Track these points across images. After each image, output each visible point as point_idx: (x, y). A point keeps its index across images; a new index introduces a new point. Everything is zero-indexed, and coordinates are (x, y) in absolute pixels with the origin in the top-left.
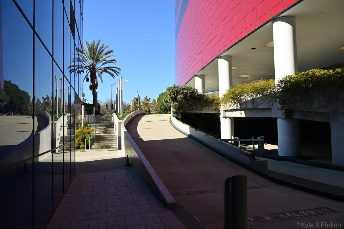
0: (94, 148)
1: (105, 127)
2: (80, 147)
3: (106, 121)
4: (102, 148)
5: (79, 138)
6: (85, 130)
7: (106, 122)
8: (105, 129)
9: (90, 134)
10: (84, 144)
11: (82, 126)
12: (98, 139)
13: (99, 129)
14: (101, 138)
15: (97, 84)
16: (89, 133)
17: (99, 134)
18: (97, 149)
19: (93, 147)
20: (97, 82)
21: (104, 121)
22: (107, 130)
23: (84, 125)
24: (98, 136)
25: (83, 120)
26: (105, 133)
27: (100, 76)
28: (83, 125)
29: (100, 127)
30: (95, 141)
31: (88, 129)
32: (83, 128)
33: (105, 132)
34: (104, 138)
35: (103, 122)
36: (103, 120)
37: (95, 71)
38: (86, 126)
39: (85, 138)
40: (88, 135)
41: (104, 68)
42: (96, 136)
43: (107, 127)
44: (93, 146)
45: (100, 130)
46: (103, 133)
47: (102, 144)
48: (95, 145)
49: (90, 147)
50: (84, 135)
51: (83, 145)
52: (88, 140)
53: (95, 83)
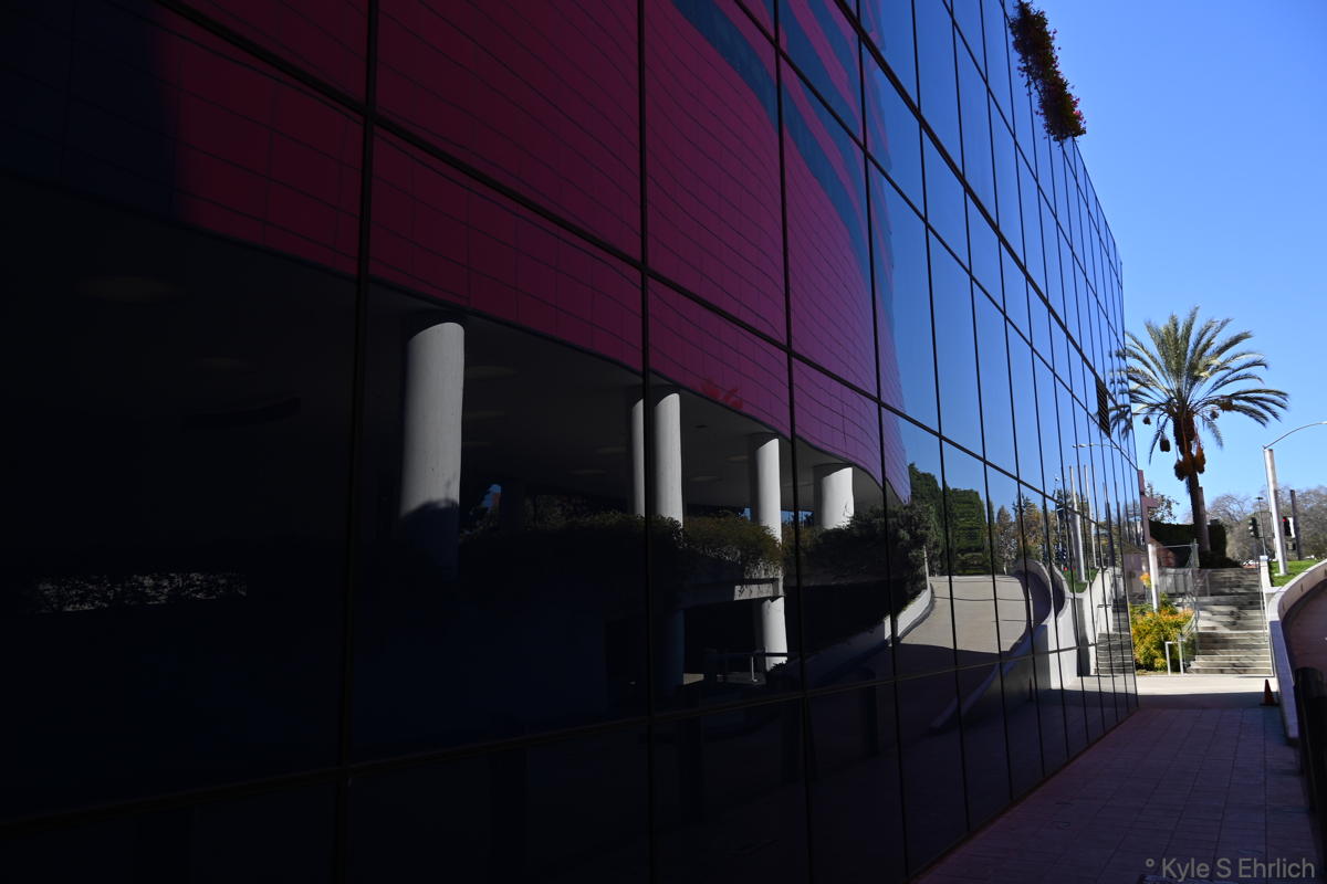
0: (1197, 671)
1: (1234, 609)
2: (1152, 665)
3: (1238, 586)
4: (1222, 671)
5: (1148, 639)
6: (1166, 618)
7: (1240, 591)
8: (1232, 613)
9: (1180, 629)
10: (1165, 658)
11: (1155, 606)
12: (1206, 643)
13: (1213, 613)
14: (1216, 642)
15: (1203, 456)
16: (1178, 626)
17: (1214, 628)
18: (1206, 671)
19: (1194, 665)
20: (1201, 449)
21: (1231, 588)
22: (1239, 618)
23: (1162, 601)
24: (1209, 635)
25: (1156, 586)
26: (1232, 625)
27: (1211, 427)
28: (1158, 603)
29: (1216, 608)
30: (1200, 651)
32: (1159, 611)
33: (1234, 624)
34: (1226, 641)
35: (1227, 591)
36: (1228, 584)
37: (1188, 412)
38: (1167, 606)
39: (1166, 639)
40: (1174, 633)
41: (1222, 397)
42: (1200, 635)
43: (1242, 607)
44: (1192, 663)
45: (1218, 618)
46: (1225, 626)
47: (1221, 658)
48: (1199, 662)
49: (1185, 665)
50: (1162, 631)
51: (1162, 660)
52: (1177, 645)
53: (1194, 452)
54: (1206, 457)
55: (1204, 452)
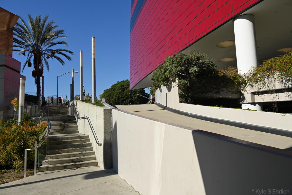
1: (62, 122)
2: (12, 165)
4: (65, 167)
6: (26, 128)
9: (37, 136)
10: (22, 159)
11: (19, 121)
12: (53, 145)
14: (58, 144)
15: (43, 70)
16: (35, 134)
18: (54, 169)
19: (45, 164)
20: (43, 68)
22: (65, 127)
23: (24, 118)
24: (54, 140)
25: (22, 107)
27: (46, 62)
28: (21, 119)
30: (48, 151)
31: (31, 125)
32: (22, 123)
33: (62, 130)
34: (65, 143)
37: (40, 53)
38: (27, 120)
39: (26, 146)
40: (31, 140)
41: (52, 50)
42: (49, 139)
43: (65, 122)
44: (43, 162)
46: (58, 132)
47: (63, 156)
48: (48, 160)
49: (37, 165)
50: (23, 138)
52: (33, 150)
53: (40, 68)
54: (44, 71)
55: (44, 68)
